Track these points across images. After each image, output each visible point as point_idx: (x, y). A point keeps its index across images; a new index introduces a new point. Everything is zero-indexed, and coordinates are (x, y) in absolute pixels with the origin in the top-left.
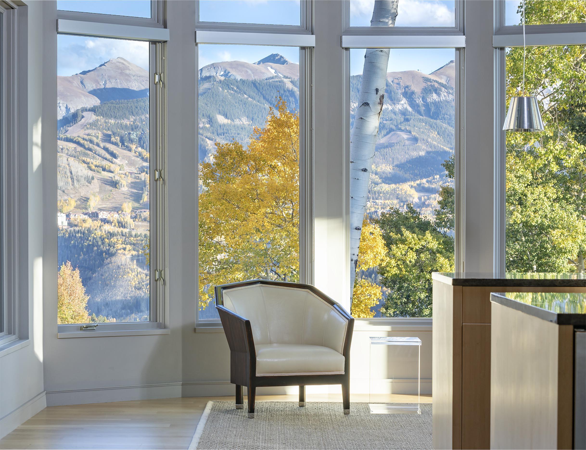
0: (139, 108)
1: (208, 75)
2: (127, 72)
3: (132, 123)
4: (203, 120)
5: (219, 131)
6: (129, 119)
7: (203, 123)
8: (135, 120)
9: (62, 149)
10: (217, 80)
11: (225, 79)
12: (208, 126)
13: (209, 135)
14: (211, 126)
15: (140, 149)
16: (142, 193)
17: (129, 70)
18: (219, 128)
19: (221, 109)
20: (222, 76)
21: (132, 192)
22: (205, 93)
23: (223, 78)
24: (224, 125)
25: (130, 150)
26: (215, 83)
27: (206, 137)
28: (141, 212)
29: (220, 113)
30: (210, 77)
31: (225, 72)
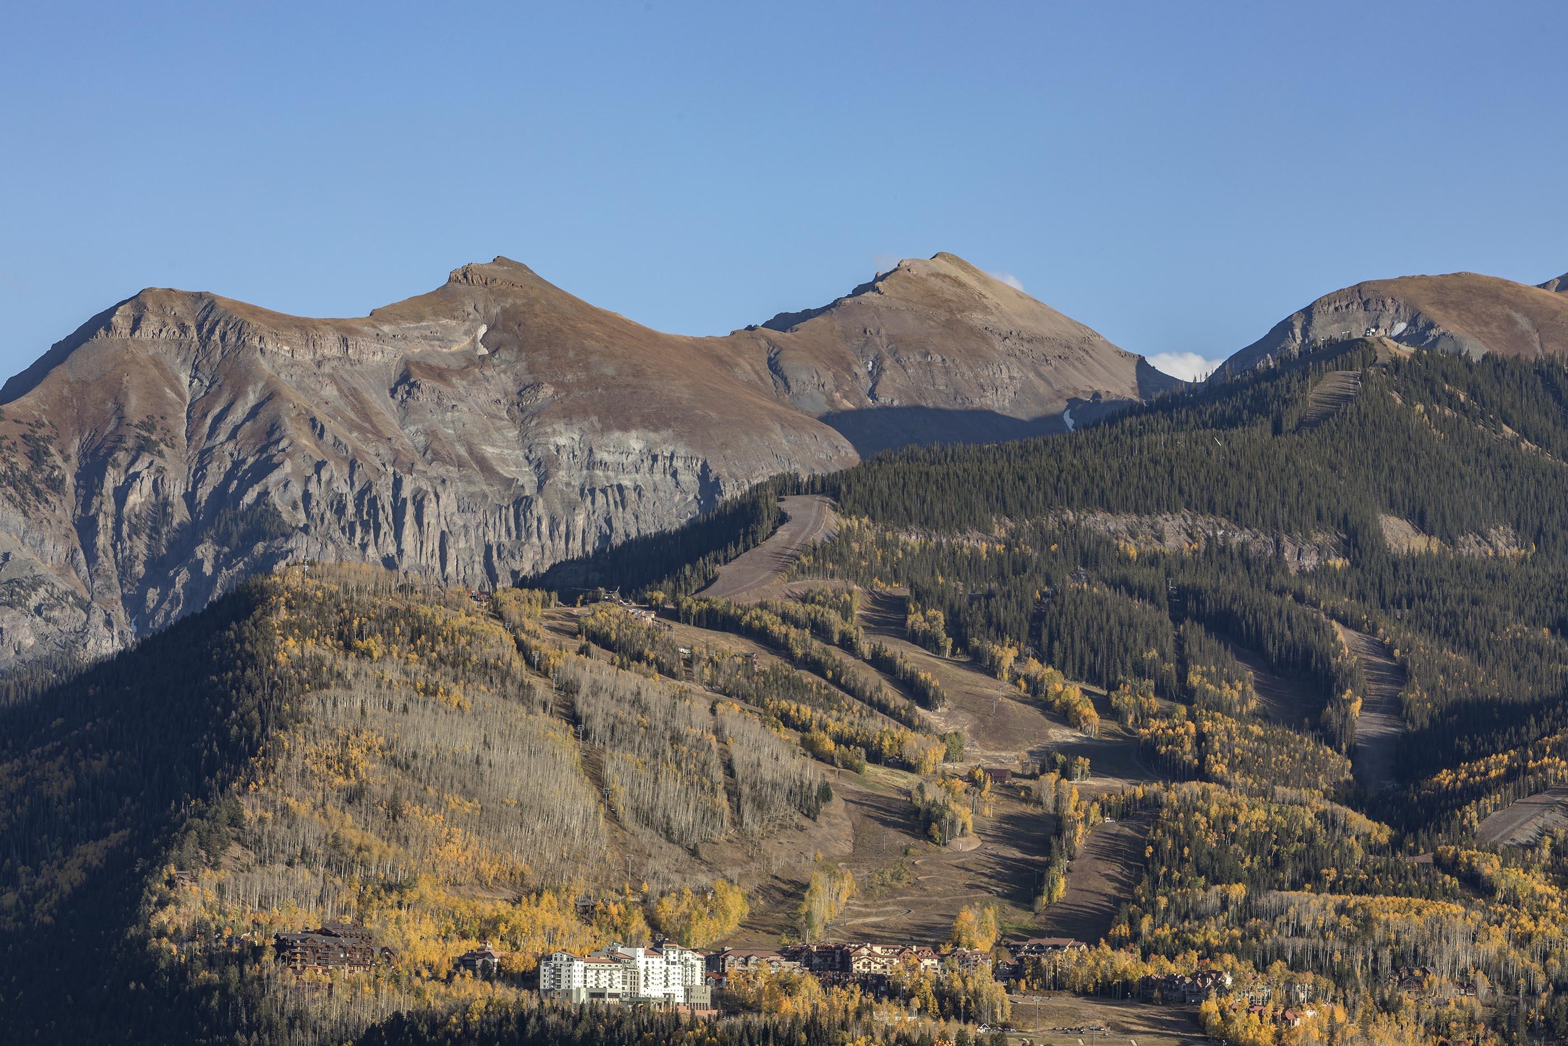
0: (1032, 481)
1: (1336, 332)
2: (977, 318)
3: (999, 548)
4: (1319, 538)
5: (1389, 590)
6: (987, 531)
7: (1320, 550)
8: (1015, 535)
9: (689, 662)
10: (1382, 357)
11: (1417, 356)
12: (1338, 563)
13: (1344, 602)
14: (1355, 564)
15: (1034, 667)
16: (1047, 865)
17: (985, 309)
18: (1388, 574)
19: (1398, 486)
20: (1398, 339)
21: (1003, 861)
22: (1326, 416)
23: (1405, 351)
24: (1413, 560)
25: (992, 670)
26: (1372, 371)
27: (1333, 615)
28: (1041, 948)
29: (1392, 507)
30: (1349, 345)
31: (1413, 322)
